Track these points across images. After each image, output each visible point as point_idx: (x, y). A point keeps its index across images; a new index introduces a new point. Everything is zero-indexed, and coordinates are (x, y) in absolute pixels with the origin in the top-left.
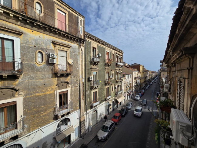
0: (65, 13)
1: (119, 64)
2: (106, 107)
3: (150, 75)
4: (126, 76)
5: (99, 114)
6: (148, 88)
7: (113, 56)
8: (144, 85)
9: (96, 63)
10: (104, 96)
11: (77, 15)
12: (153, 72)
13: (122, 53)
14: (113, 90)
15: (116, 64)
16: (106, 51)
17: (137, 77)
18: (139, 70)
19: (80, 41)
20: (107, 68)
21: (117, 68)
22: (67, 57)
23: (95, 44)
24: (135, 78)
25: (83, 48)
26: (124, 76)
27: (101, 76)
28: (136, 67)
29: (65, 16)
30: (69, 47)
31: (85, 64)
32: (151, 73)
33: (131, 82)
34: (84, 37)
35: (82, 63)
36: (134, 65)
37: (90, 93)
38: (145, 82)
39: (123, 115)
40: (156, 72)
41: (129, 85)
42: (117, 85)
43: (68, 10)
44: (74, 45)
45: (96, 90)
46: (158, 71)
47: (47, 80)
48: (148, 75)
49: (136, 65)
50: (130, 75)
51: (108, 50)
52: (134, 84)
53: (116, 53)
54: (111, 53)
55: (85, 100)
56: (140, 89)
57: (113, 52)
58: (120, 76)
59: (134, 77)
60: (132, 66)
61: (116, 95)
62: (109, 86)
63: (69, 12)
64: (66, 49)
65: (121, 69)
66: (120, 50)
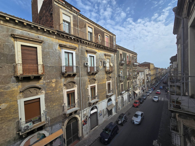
0: (108, 36)
1: (135, 64)
2: (128, 95)
3: (159, 73)
4: (140, 73)
5: (124, 100)
6: (159, 84)
7: (131, 58)
8: (154, 82)
9: (122, 65)
10: (126, 87)
11: (112, 36)
12: (162, 69)
13: (137, 55)
14: (131, 84)
15: (133, 64)
16: (127, 55)
17: (148, 74)
18: (149, 68)
19: (115, 51)
20: (128, 67)
21: (134, 67)
22: (109, 62)
23: (121, 52)
24: (147, 75)
25: (116, 55)
26: (138, 73)
27: (125, 73)
28: (147, 65)
29: (108, 38)
30: (110, 56)
31: (117, 65)
32: (160, 71)
33: (143, 79)
34: (116, 48)
35: (116, 65)
36: (145, 63)
37: (120, 85)
38: (155, 78)
39: (141, 102)
40: (165, 69)
41: (142, 81)
42: (134, 81)
43: (109, 34)
44: (112, 54)
45: (123, 83)
46: (168, 68)
47: (104, 75)
48: (158, 72)
49: (146, 63)
50: (142, 73)
51: (128, 54)
52: (146, 80)
53: (133, 56)
54: (129, 56)
55: (117, 89)
56: (151, 85)
57: (131, 55)
58: (136, 73)
59: (145, 74)
60: (142, 65)
61: (134, 88)
62: (129, 81)
63: (110, 35)
64: (109, 57)
65: (136, 68)
66: (135, 53)
